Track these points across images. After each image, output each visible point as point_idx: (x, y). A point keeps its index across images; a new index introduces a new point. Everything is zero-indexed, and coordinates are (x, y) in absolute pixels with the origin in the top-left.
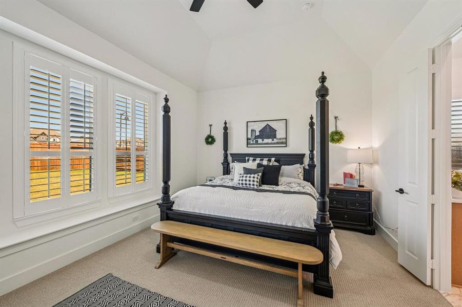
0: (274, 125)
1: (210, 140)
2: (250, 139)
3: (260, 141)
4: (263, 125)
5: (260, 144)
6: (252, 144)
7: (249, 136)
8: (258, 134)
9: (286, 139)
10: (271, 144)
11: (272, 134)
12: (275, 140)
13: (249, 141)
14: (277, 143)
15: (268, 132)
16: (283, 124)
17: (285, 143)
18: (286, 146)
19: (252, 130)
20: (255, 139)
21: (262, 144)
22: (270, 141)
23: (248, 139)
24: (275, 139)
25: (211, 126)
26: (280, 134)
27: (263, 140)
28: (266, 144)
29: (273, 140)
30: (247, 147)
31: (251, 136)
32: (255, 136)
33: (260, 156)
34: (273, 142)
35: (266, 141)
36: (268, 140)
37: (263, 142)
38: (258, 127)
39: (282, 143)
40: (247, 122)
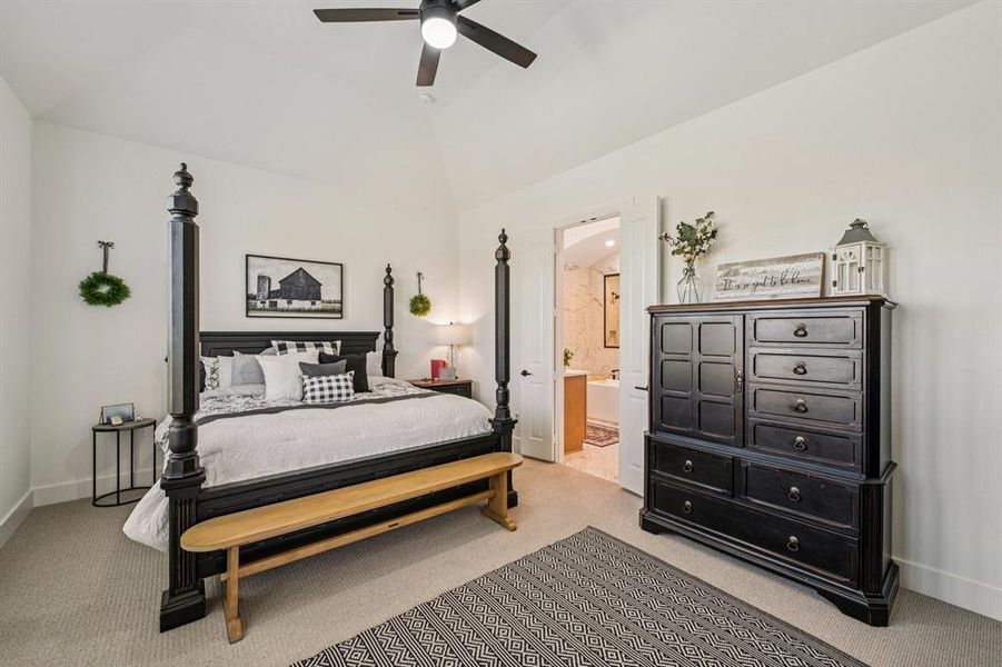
0: (316, 272)
1: (104, 290)
2: (254, 298)
3: (282, 303)
4: (291, 268)
5: (282, 311)
6: (260, 310)
7: (253, 290)
8: (276, 286)
9: (341, 302)
10: (309, 311)
11: (312, 290)
12: (319, 305)
13: (253, 302)
14: (323, 311)
15: (301, 286)
16: (334, 272)
17: (339, 311)
18: (341, 318)
19: (261, 278)
20: (269, 297)
21: (288, 311)
22: (307, 304)
23: (249, 297)
24: (318, 302)
25: (106, 246)
26: (329, 293)
27: (289, 303)
28: (299, 311)
29: (313, 304)
30: (247, 316)
31: (259, 290)
32: (270, 292)
33: (314, 338)
34: (314, 307)
35: (296, 304)
36: (302, 302)
37: (291, 307)
38: (278, 273)
39: (332, 311)
40: (247, 256)
